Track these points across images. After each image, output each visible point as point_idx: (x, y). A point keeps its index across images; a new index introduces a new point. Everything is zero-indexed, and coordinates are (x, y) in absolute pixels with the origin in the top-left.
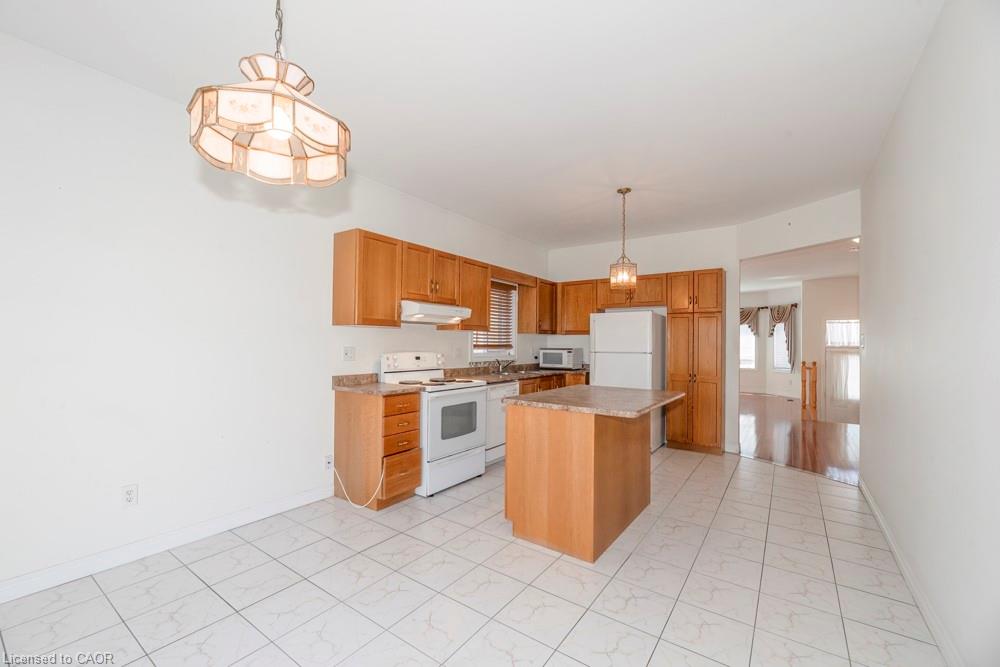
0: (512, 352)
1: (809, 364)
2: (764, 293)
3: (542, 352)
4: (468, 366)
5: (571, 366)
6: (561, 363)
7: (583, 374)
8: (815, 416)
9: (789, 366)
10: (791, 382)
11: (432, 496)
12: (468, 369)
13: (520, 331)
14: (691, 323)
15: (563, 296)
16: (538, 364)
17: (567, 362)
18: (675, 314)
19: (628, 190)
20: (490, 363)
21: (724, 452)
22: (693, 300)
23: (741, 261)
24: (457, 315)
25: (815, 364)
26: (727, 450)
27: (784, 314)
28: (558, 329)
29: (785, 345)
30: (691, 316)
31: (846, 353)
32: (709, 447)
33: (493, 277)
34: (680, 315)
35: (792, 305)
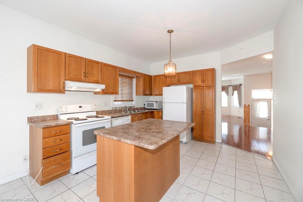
0: (133, 103)
1: (247, 106)
2: (230, 80)
3: (146, 102)
4: (111, 109)
5: (157, 108)
6: (153, 107)
7: (160, 111)
8: (249, 124)
9: (239, 106)
10: (239, 111)
11: (77, 173)
12: (111, 110)
13: (137, 94)
14: (202, 91)
15: (154, 81)
16: (145, 107)
17: (155, 106)
18: (196, 87)
19: (172, 31)
20: (123, 107)
21: (215, 142)
22: (203, 81)
23: (222, 65)
24: (99, 88)
25: (249, 105)
26: (217, 141)
27: (237, 88)
28: (153, 94)
29: (238, 99)
30: (202, 88)
31: (259, 101)
32: (209, 141)
33: (120, 72)
34: (198, 88)
35: (240, 85)
